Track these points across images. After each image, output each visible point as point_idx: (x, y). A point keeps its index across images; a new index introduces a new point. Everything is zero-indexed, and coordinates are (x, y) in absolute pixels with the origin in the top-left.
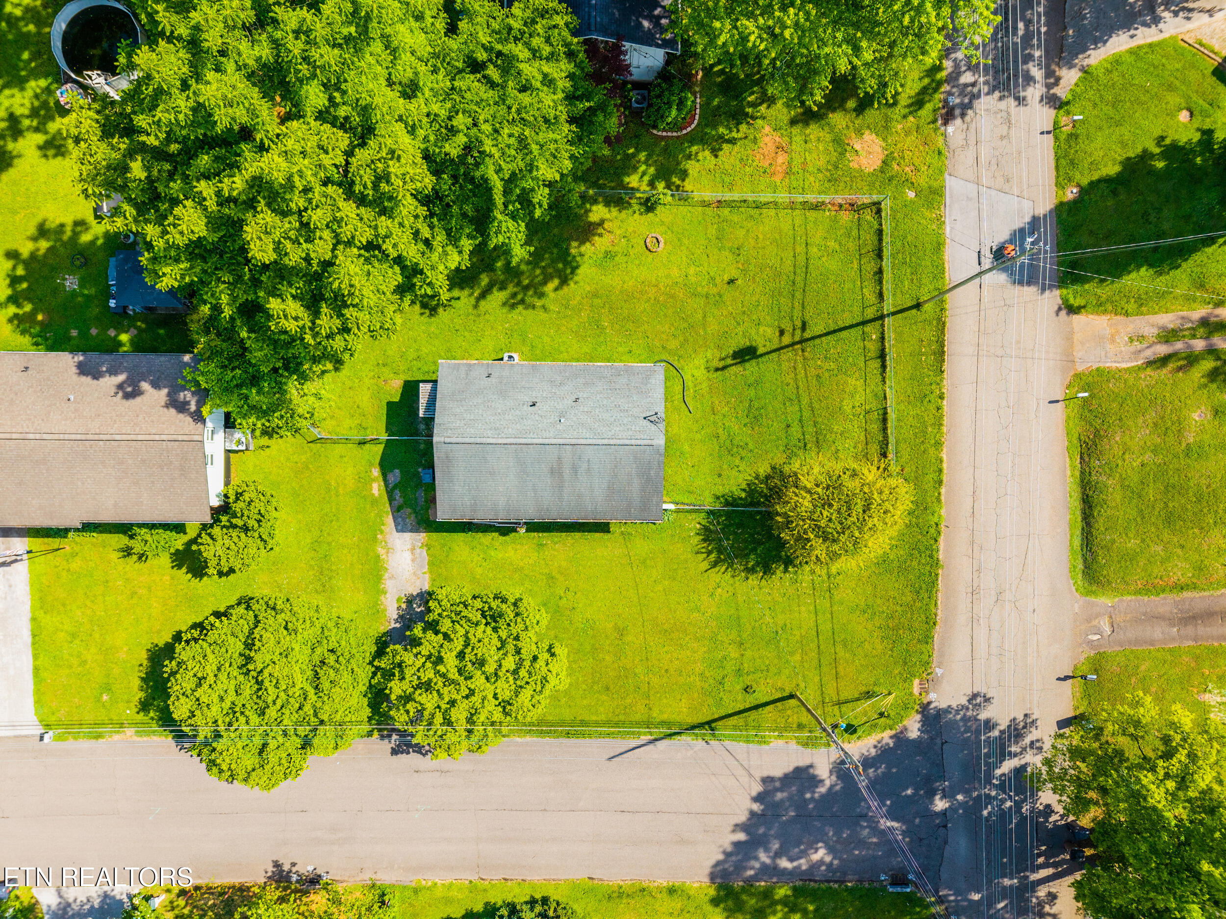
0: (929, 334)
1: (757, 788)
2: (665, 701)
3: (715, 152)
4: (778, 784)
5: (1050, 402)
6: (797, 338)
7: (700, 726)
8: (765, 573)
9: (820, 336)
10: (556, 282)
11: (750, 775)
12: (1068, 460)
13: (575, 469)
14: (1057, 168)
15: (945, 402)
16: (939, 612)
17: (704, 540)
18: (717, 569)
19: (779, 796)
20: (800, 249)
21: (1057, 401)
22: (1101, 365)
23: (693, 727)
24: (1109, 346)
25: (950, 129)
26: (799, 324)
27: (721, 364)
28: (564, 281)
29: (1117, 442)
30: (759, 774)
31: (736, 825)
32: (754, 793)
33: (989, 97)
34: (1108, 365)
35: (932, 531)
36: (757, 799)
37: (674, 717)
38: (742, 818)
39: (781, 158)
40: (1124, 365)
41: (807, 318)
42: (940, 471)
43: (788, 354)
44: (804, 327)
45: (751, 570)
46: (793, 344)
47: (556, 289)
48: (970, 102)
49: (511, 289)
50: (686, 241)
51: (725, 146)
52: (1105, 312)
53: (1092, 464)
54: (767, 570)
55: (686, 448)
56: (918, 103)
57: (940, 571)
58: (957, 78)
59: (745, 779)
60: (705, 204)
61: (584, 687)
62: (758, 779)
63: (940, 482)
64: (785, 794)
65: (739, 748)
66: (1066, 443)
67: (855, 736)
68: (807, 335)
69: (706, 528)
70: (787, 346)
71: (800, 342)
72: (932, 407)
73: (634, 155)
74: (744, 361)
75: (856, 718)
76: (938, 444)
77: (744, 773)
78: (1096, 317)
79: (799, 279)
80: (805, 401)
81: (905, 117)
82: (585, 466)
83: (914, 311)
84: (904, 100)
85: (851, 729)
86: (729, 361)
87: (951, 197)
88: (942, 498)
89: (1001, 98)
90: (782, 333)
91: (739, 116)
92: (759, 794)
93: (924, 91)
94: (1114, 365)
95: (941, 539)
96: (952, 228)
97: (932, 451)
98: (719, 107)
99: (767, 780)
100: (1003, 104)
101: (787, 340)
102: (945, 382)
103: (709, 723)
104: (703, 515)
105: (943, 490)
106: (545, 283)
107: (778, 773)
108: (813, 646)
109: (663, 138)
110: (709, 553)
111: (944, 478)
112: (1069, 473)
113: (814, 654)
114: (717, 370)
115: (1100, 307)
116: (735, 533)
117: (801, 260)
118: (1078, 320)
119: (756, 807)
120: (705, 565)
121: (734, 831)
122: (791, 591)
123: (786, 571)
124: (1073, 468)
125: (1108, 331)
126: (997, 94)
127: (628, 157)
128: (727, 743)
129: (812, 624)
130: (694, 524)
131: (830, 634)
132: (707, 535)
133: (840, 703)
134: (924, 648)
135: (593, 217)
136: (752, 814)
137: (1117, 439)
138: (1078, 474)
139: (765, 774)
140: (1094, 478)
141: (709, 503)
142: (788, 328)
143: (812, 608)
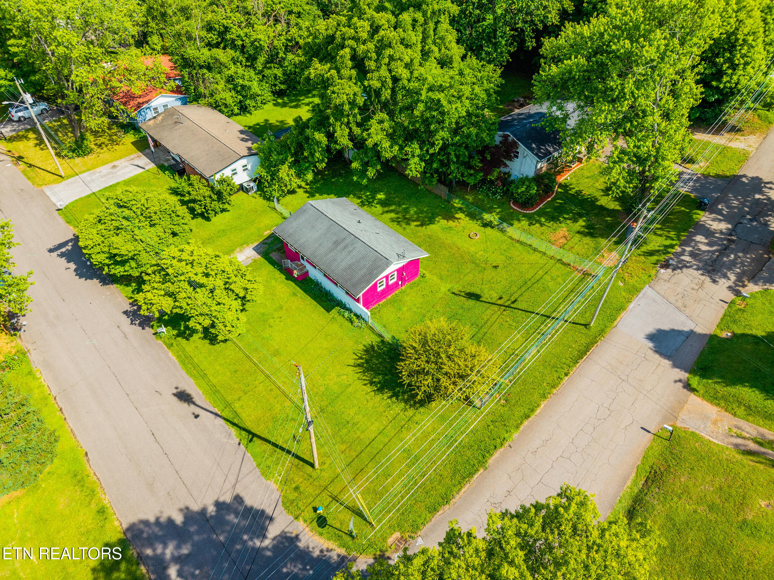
0: (584, 341)
1: (227, 498)
2: (251, 402)
3: (531, 224)
4: (241, 509)
5: (642, 428)
6: (506, 304)
7: (249, 432)
8: (378, 390)
9: (519, 309)
10: (419, 223)
11: (234, 486)
12: (634, 475)
13: (345, 247)
14: (722, 319)
15: (566, 378)
16: (457, 497)
17: (365, 351)
18: (355, 369)
19: (231, 518)
20: (541, 273)
21: (649, 432)
22: (697, 432)
23: (244, 429)
24: (709, 424)
25: (662, 271)
26: (513, 299)
27: (458, 293)
28: (422, 225)
29: (680, 482)
30: (239, 490)
31: (187, 508)
32: (221, 499)
33: (695, 272)
34: (702, 434)
35: (498, 441)
36: (219, 505)
37: (244, 415)
38: (196, 507)
39: (563, 241)
40: (716, 441)
41: (519, 299)
42: (532, 411)
43: (496, 308)
44: (513, 302)
45: (372, 383)
46: (501, 305)
47: (416, 226)
48: (682, 267)
49: (400, 215)
50: (488, 243)
51: (537, 225)
52: (718, 405)
53: (652, 488)
54: (380, 390)
55: (405, 309)
56: (651, 253)
57: (481, 470)
58: (680, 256)
59: (228, 486)
60: (511, 238)
61: (228, 361)
62: (235, 494)
63: (527, 417)
64: (236, 521)
65: (250, 463)
66: (639, 463)
67: (320, 530)
68: (512, 305)
69: (372, 347)
70: (498, 305)
71: (506, 307)
72: (556, 375)
73: (495, 208)
74: (469, 298)
75: (334, 519)
76: (544, 396)
77: (233, 482)
78: (709, 405)
79: (529, 283)
80: (484, 330)
81: (639, 255)
82: (351, 249)
83: (582, 327)
84: (644, 249)
85: (322, 522)
86: (463, 294)
87: (644, 294)
88: (522, 427)
89: (702, 275)
90: (500, 298)
91: (554, 218)
92: (224, 503)
93: (658, 251)
94: (708, 437)
95: (501, 450)
96: (633, 307)
97: (536, 396)
98: (549, 212)
99: (238, 499)
100: (703, 278)
101: (499, 302)
102: (574, 369)
103: (254, 435)
104: (379, 340)
105: (526, 423)
106: (414, 221)
107: (249, 501)
108: (359, 449)
109: (513, 209)
110: (361, 358)
111: (533, 416)
112: (629, 483)
113: (354, 454)
114: (454, 293)
115: (714, 399)
116: (384, 359)
117: (538, 277)
118: (693, 397)
119: (211, 509)
120: (352, 362)
121: (181, 510)
122: (381, 409)
123: (391, 397)
124: (635, 483)
125: (714, 417)
126: (700, 272)
127: (492, 208)
128: (248, 455)
129: (373, 437)
130: (371, 339)
131: (376, 452)
132: (369, 350)
133: (335, 499)
134: (425, 514)
135: (457, 216)
136: (203, 511)
137: (682, 480)
138: (636, 491)
139: (242, 494)
140: (647, 498)
141: (388, 337)
142: (505, 298)
143: (382, 427)
